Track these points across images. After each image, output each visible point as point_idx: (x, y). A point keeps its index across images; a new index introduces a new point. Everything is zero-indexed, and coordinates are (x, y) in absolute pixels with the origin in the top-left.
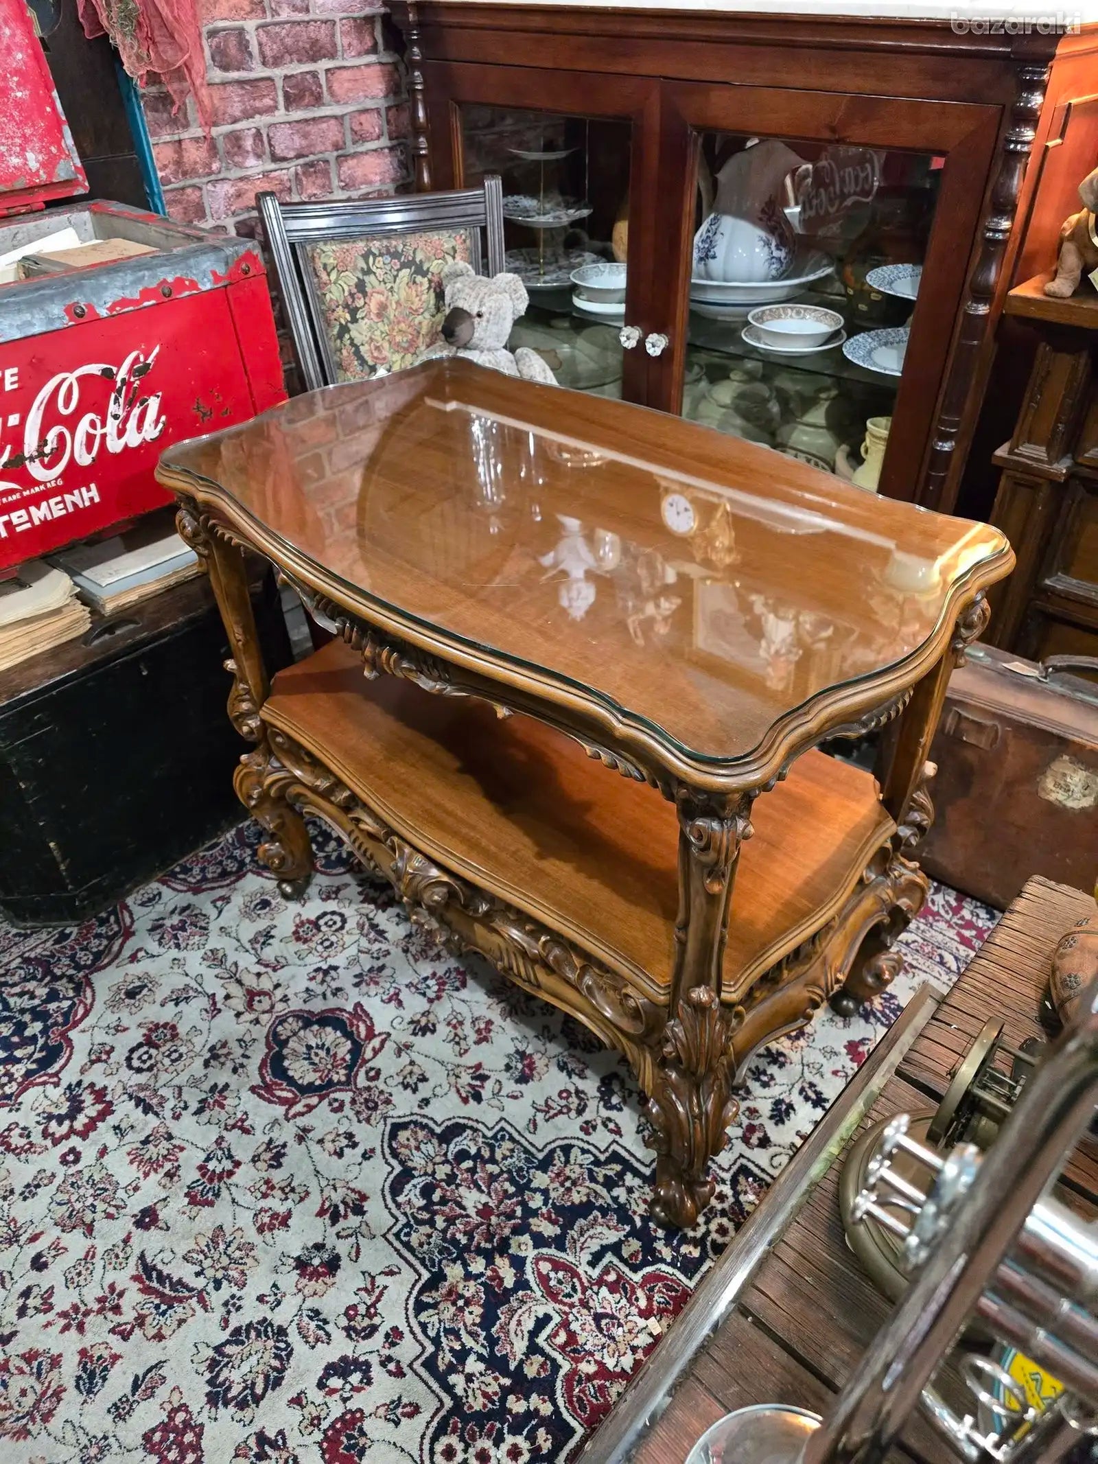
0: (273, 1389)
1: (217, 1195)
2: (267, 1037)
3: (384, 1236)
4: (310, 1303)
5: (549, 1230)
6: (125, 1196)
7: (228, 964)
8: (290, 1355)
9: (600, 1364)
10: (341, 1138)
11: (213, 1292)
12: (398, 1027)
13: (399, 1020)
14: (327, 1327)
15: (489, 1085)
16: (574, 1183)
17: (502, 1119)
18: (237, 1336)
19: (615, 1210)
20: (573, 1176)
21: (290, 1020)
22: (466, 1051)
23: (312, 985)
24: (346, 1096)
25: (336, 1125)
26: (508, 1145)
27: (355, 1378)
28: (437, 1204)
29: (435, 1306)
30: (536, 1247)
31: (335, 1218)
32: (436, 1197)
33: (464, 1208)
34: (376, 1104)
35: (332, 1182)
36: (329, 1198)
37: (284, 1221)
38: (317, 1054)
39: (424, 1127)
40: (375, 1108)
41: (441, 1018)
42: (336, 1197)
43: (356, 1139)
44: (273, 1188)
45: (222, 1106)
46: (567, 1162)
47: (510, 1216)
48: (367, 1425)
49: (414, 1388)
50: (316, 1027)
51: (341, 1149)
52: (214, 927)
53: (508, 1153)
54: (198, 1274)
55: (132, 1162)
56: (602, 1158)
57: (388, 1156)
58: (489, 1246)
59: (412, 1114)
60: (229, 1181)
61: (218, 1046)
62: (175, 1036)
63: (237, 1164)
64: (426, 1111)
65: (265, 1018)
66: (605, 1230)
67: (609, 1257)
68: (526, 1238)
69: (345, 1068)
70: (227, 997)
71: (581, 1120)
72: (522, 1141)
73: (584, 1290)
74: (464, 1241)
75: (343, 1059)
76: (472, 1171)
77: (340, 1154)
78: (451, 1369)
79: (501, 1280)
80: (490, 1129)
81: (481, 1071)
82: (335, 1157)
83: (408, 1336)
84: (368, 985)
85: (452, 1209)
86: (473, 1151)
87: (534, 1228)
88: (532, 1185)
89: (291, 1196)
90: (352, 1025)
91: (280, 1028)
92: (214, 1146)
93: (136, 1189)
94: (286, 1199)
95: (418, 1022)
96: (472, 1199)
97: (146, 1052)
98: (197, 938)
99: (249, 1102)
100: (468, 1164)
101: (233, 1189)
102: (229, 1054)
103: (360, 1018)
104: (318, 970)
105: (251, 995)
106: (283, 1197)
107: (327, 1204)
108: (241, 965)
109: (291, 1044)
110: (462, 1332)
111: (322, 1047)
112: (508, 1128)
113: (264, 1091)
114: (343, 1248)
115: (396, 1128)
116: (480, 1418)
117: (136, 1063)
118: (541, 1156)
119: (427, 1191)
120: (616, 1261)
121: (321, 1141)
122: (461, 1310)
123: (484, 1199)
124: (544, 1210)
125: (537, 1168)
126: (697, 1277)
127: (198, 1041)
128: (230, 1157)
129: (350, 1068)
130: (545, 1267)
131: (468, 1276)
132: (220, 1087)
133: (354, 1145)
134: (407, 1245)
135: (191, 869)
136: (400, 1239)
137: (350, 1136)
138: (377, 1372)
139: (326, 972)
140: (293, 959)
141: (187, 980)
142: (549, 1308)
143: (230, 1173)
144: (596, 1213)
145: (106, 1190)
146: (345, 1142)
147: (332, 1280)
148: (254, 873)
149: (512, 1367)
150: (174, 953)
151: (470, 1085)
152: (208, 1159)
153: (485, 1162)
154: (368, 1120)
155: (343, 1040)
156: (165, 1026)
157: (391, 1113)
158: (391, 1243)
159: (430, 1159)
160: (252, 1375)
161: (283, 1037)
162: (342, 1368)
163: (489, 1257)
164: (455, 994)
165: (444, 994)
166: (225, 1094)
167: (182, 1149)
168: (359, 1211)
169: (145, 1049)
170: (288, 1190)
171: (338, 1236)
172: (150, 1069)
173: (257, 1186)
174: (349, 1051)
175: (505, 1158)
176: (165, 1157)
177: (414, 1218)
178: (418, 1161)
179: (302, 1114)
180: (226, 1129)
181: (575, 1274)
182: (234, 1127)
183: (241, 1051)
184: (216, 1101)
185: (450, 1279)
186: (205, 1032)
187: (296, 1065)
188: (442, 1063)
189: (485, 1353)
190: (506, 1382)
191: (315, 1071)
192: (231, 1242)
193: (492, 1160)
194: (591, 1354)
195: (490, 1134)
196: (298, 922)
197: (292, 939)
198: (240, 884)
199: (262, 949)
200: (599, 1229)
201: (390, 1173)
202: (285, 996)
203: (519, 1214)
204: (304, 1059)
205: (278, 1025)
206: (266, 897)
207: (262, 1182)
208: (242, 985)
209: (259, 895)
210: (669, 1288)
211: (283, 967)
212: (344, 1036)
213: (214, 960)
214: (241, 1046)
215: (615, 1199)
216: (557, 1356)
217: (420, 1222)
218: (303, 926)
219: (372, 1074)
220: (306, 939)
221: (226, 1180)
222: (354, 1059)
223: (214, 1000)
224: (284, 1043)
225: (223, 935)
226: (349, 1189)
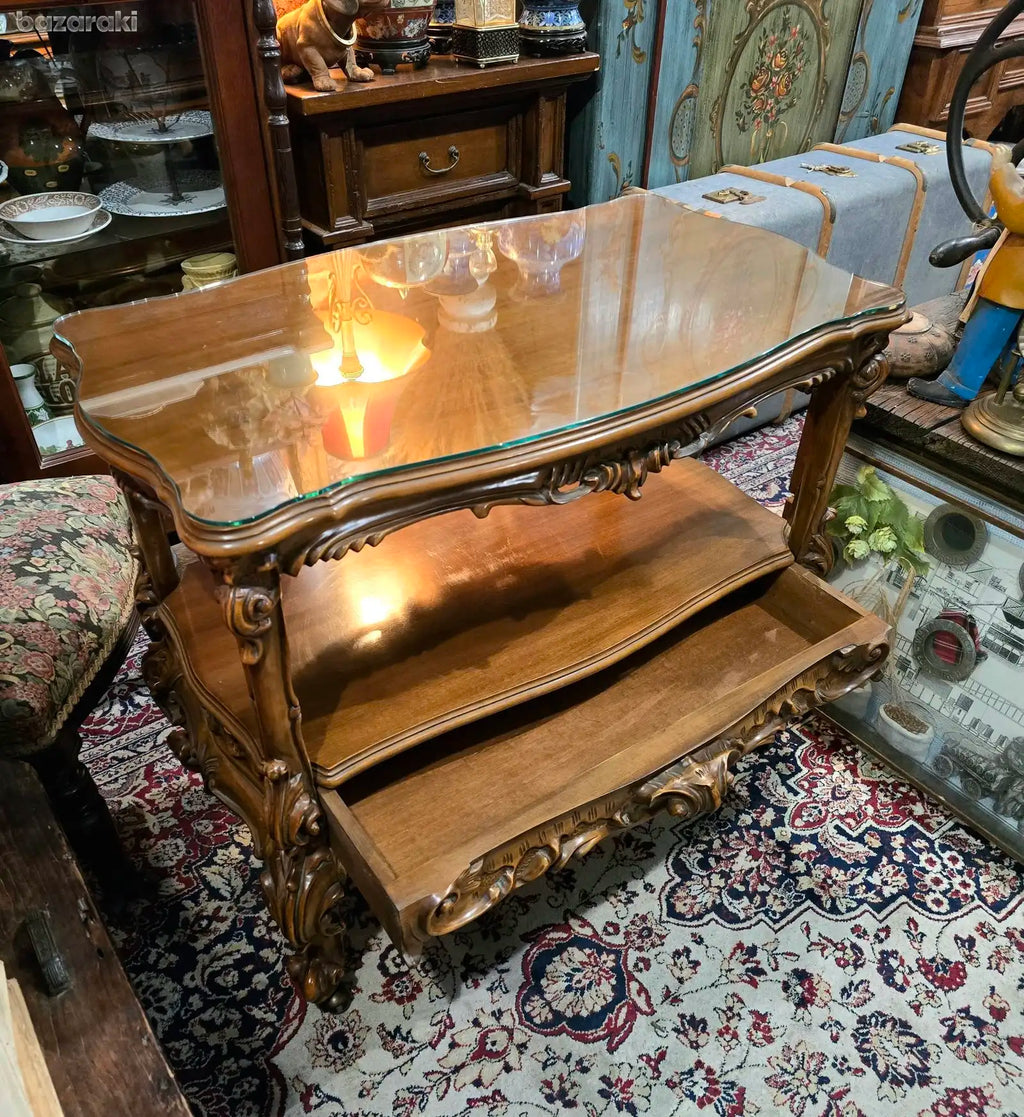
0: (910, 1027)
1: (733, 1084)
2: (546, 1035)
3: (776, 932)
4: (836, 995)
5: (769, 816)
7: (425, 1083)
8: (881, 1014)
9: (866, 803)
10: (679, 962)
11: (831, 1085)
12: (560, 902)
13: (551, 901)
14: (856, 983)
15: (636, 835)
16: (733, 792)
17: (671, 830)
18: (870, 1061)
19: (755, 772)
20: (726, 791)
21: (528, 1009)
22: (598, 847)
23: (485, 984)
24: (633, 956)
25: (664, 966)
26: (696, 830)
27: (894, 963)
28: (747, 888)
29: (834, 900)
30: (784, 826)
31: (761, 972)
32: (741, 888)
33: (751, 870)
34: (644, 929)
35: (724, 973)
36: (740, 976)
37: (761, 1018)
38: (579, 982)
39: (673, 890)
40: (650, 930)
42: (739, 969)
43: (681, 948)
44: (727, 1029)
45: (629, 1083)
47: (758, 838)
48: (928, 957)
49: (897, 920)
50: (544, 982)
51: (690, 962)
52: (354, 1106)
53: (704, 831)
54: (815, 1101)
57: (701, 922)
58: (784, 856)
59: (660, 899)
60: (718, 1073)
61: (547, 1091)
63: (699, 1064)
64: (658, 887)
65: (519, 1038)
66: (770, 781)
67: (791, 782)
68: (777, 830)
69: (600, 954)
70: (478, 1083)
72: (693, 819)
73: (815, 802)
74: (780, 872)
75: (589, 956)
76: (718, 859)
77: (696, 964)
78: (879, 893)
79: (810, 852)
80: (680, 841)
81: (622, 840)
82: (698, 968)
83: (857, 922)
84: (500, 926)
85: (752, 878)
86: (700, 856)
87: (769, 824)
88: (733, 819)
89: (735, 1011)
90: (549, 945)
91: (537, 1021)
92: (677, 1089)
94: (739, 1015)
99: (627, 1052)
100: (712, 861)
101: (725, 1069)
102: (561, 1078)
103: (542, 937)
104: (464, 977)
105: (482, 1052)
106: (737, 1018)
107: (745, 978)
108: (433, 1066)
109: (560, 1006)
110: (852, 883)
111: (570, 976)
112: (679, 828)
113: (615, 1038)
114: (787, 966)
115: (672, 912)
116: (911, 880)
119: (736, 895)
120: (793, 779)
121: (681, 981)
122: (835, 882)
124: (754, 815)
126: (803, 738)
128: (691, 1073)
129: (600, 951)
130: (799, 822)
131: (808, 873)
132: (604, 1086)
133: (687, 951)
134: (784, 915)
136: (778, 920)
137: (677, 954)
138: (888, 946)
142: (830, 825)
143: (710, 1071)
144: (757, 783)
146: (683, 958)
147: (815, 976)
148: (276, 1053)
149: (875, 855)
151: (634, 850)
152: (692, 1096)
153: (711, 848)
154: (662, 937)
155: (566, 954)
157: (657, 917)
158: (782, 927)
160: (901, 1046)
161: (550, 1017)
162: (887, 974)
163: (791, 858)
166: (614, 1080)
168: (752, 951)
170: (730, 1013)
171: (776, 969)
173: (724, 1043)
174: (581, 949)
177: (759, 907)
178: (707, 899)
179: (648, 999)
180: (658, 1078)
181: (804, 805)
182: (656, 1069)
183: (560, 1063)
184: (622, 1090)
185: (812, 886)
186: (524, 1108)
187: (589, 1004)
188: (608, 869)
189: (866, 870)
190: (885, 860)
191: (599, 985)
192: (782, 1069)
193: (710, 843)
194: (860, 806)
195: (685, 842)
196: (383, 998)
197: (408, 1005)
198: (288, 1073)
199: (413, 1041)
200: (769, 784)
201: (717, 922)
202: (493, 1014)
203: (757, 832)
204: (582, 994)
205: (532, 1022)
206: (327, 1036)
207: (721, 1039)
208: (463, 1065)
209: (320, 1046)
210: (812, 754)
211: (449, 1016)
212: (561, 954)
213: (412, 1103)
214: (552, 1064)
215: (746, 770)
216: (864, 826)
217: (764, 903)
218: (392, 993)
219: (611, 929)
220: (414, 989)
221: (716, 1076)
222: (591, 945)
223: (478, 1100)
224: (558, 1016)
225: (373, 1092)
226: (731, 958)
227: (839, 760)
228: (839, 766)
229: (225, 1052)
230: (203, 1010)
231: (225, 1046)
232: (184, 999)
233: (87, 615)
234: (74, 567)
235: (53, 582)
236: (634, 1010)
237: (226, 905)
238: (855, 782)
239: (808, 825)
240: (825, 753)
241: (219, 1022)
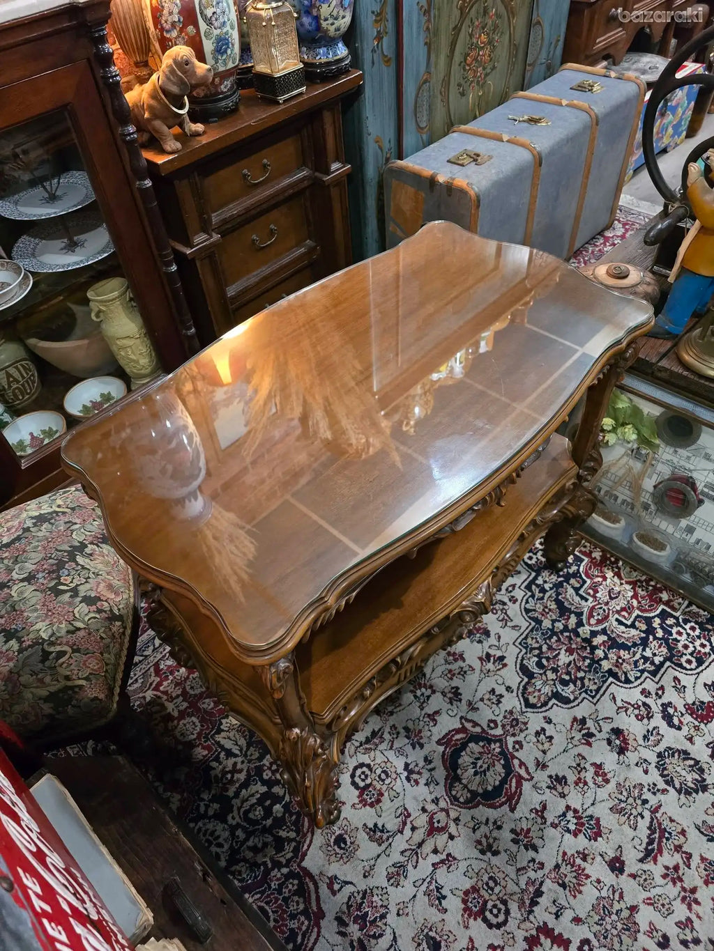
0: (689, 754)
1: (591, 817)
2: (470, 808)
3: (595, 704)
4: (641, 742)
5: (573, 620)
6: (606, 888)
7: (402, 859)
8: (670, 749)
9: (632, 598)
10: (540, 739)
11: (650, 804)
12: (455, 712)
13: (450, 712)
14: (651, 730)
15: (492, 652)
16: (546, 607)
17: (514, 644)
18: (669, 782)
19: (557, 589)
20: (542, 608)
21: (454, 793)
22: (470, 666)
23: (422, 781)
24: (510, 740)
25: (531, 744)
26: (529, 641)
27: (671, 711)
28: (571, 677)
29: (625, 674)
30: (584, 626)
31: (591, 735)
32: (567, 678)
33: (571, 662)
34: (513, 720)
35: (569, 741)
36: (579, 741)
37: (598, 767)
38: (481, 767)
39: (525, 688)
40: (517, 720)
41: (447, 684)
42: (578, 736)
43: (539, 729)
44: (579, 779)
45: (529, 830)
46: (535, 610)
47: (570, 638)
48: (690, 702)
49: (667, 681)
50: (459, 772)
51: (547, 738)
52: (362, 885)
53: (534, 640)
54: (643, 817)
55: (580, 892)
56: (530, 594)
57: (547, 708)
58: (588, 648)
59: (518, 696)
60: (581, 811)
61: (479, 847)
62: (474, 889)
63: (568, 808)
64: (515, 688)
65: (453, 814)
66: (568, 594)
67: (581, 592)
68: (580, 630)
69: (490, 744)
70: (435, 851)
71: (509, 603)
72: (526, 633)
73: (599, 604)
74: (588, 661)
75: (483, 747)
76: (548, 659)
77: (551, 738)
78: (653, 663)
79: (604, 642)
80: (521, 650)
81: (484, 657)
82: (553, 741)
83: (643, 686)
84: (421, 738)
85: (572, 669)
86: (536, 659)
87: (574, 626)
88: (551, 627)
89: (582, 766)
90: (456, 745)
91: (462, 800)
92: (558, 828)
93: (599, 881)
94: (585, 768)
95: (450, 699)
96: (564, 658)
97: (491, 912)
98: (375, 898)
99: (522, 810)
100: (544, 661)
101: (585, 807)
102: (486, 836)
103: (451, 740)
104: (408, 779)
105: (433, 830)
106: (584, 771)
107: (583, 741)
108: (404, 846)
109: (474, 788)
110: (634, 659)
111: (474, 764)
112: (519, 640)
113: (513, 801)
114: (607, 727)
115: (528, 704)
116: (670, 649)
117: (501, 918)
118: (533, 624)
119: (565, 683)
120: (583, 590)
121: (544, 752)
122: (624, 660)
123: (563, 652)
124: (563, 622)
125: (541, 625)
126: (583, 557)
127: (477, 865)
128: (564, 815)
129: (489, 741)
130: (593, 621)
131: (606, 657)
132: (513, 836)
133: (543, 730)
134: (597, 691)
135: (292, 930)
136: (595, 695)
137: (538, 734)
138: (665, 700)
139: (411, 772)
140: (398, 803)
141: (420, 895)
142: (612, 619)
143: (576, 811)
144: (560, 597)
145: (604, 906)
146: (542, 736)
147: (626, 731)
148: (303, 859)
149: (644, 635)
150: (391, 918)
151: (494, 663)
152: (568, 831)
153: (541, 652)
154: (525, 724)
155: (468, 749)
156: (465, 902)
157: (519, 709)
158: (598, 700)
159: (545, 683)
160: (686, 768)
161: (469, 795)
162: (668, 718)
163: (594, 648)
164: (428, 676)
165: (428, 684)
166: (519, 831)
167: (565, 854)
168: (583, 721)
169: (487, 914)
170: (579, 768)
171: (600, 731)
172: (505, 902)
173: (580, 790)
174: (477, 743)
175: (537, 642)
176: (573, 866)
177: (581, 689)
178: (547, 690)
179: (527, 769)
180: (545, 823)
181: (593, 607)
182: (543, 817)
183: (483, 826)
184: (525, 837)
185: (610, 667)
186: (469, 862)
187: (491, 780)
188: (480, 681)
189: (641, 648)
190: (651, 637)
191: (494, 766)
192: (618, 800)
193: (540, 648)
194: (628, 602)
195: (524, 651)
196: (360, 805)
197: (378, 807)
198: (315, 871)
199: (388, 832)
200: (568, 596)
201: (557, 705)
202: (433, 801)
203: (567, 634)
204: (485, 775)
205: (458, 801)
206: (332, 840)
207: (577, 787)
208: (423, 841)
209: (329, 848)
210: (590, 568)
211: (406, 809)
212: (465, 749)
213: (398, 874)
214: (478, 828)
215: (551, 589)
216: (634, 615)
217: (583, 685)
218: (365, 800)
219: (492, 725)
220: (378, 795)
221: (580, 814)
222: (483, 739)
223: (438, 863)
224: (474, 794)
225: (372, 873)
226: (571, 729)
227: (608, 569)
228: (609, 574)
229: (270, 866)
230: (247, 839)
231: (269, 862)
232: (233, 834)
233: (111, 610)
234: (91, 575)
235: (82, 594)
236: (520, 779)
237: (239, 760)
238: (622, 584)
239: (599, 622)
240: (598, 565)
241: (260, 845)
